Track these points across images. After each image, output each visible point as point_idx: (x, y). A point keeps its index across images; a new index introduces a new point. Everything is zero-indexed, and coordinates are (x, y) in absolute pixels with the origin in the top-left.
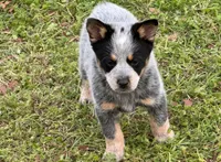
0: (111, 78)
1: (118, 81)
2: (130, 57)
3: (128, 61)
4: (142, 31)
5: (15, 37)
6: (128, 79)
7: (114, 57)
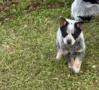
0: (65, 40)
1: (67, 41)
2: (73, 33)
3: (72, 35)
4: (78, 25)
5: (13, 31)
6: (71, 40)
7: (67, 32)
